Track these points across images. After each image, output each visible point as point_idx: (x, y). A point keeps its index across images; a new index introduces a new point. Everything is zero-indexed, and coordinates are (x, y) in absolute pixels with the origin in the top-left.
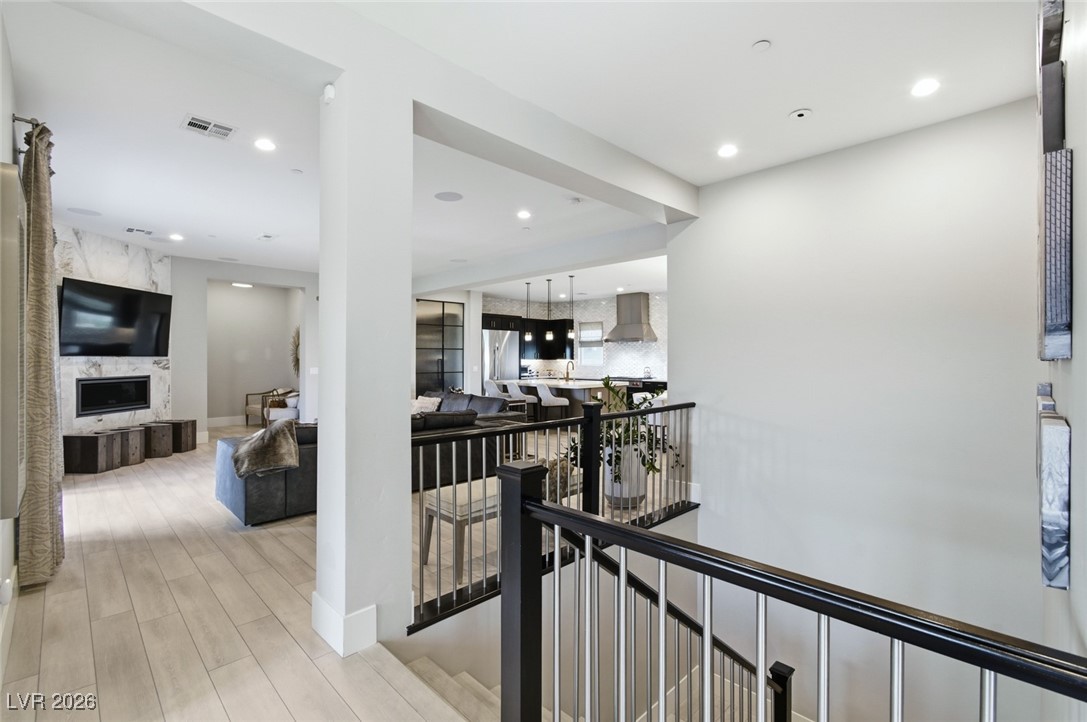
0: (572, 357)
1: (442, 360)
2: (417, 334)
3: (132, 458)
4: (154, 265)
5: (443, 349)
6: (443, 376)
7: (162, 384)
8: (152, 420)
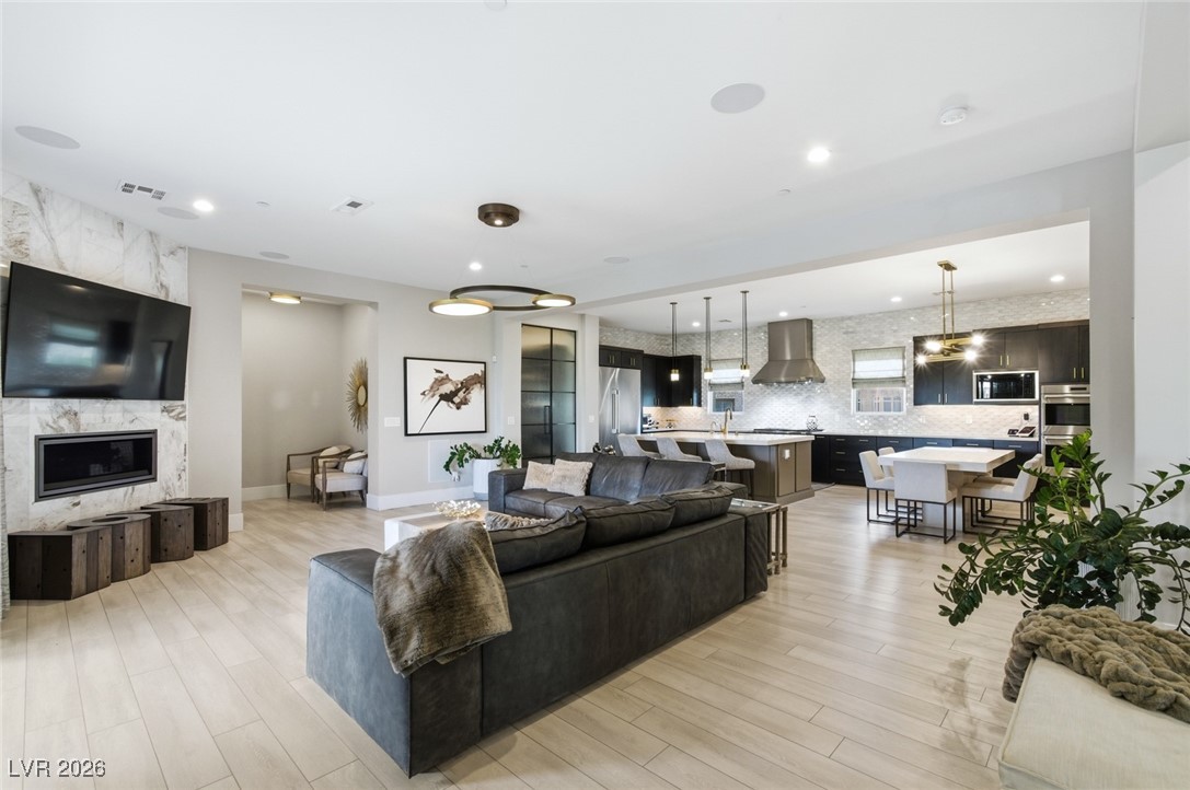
0: (699, 404)
1: (551, 407)
2: (523, 372)
3: (129, 567)
4: (163, 259)
5: (551, 392)
6: (551, 428)
7: (174, 442)
8: (161, 500)
